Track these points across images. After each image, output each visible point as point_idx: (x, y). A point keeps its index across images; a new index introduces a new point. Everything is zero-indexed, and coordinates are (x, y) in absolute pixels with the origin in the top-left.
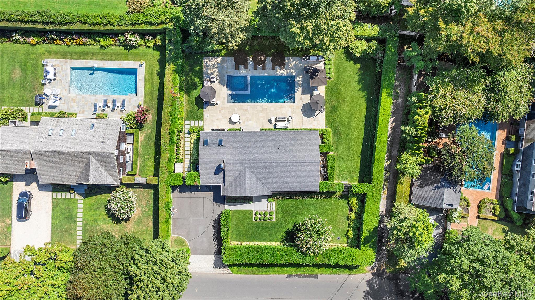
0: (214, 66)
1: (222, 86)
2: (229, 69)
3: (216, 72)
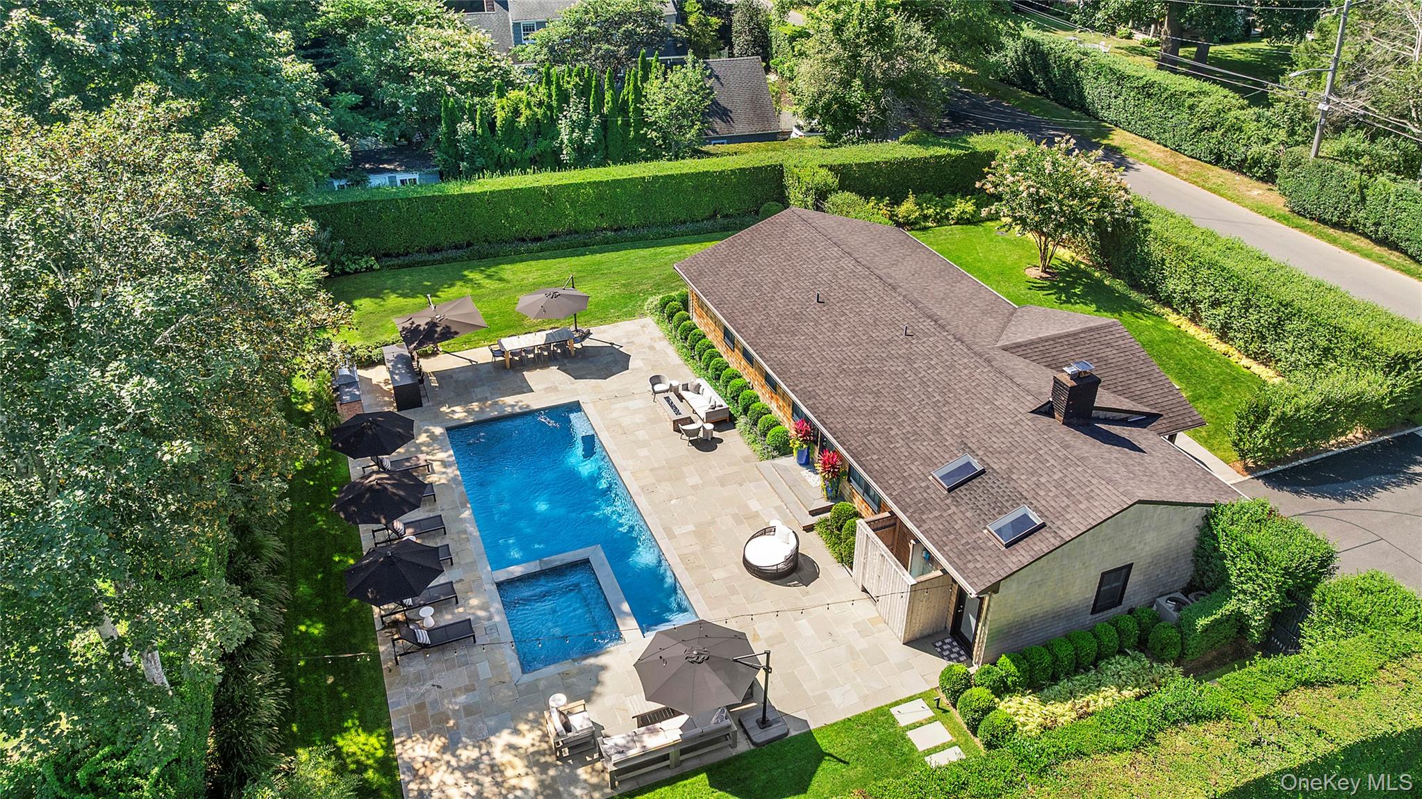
0: (474, 766)
1: (605, 677)
2: (474, 676)
3: (516, 740)
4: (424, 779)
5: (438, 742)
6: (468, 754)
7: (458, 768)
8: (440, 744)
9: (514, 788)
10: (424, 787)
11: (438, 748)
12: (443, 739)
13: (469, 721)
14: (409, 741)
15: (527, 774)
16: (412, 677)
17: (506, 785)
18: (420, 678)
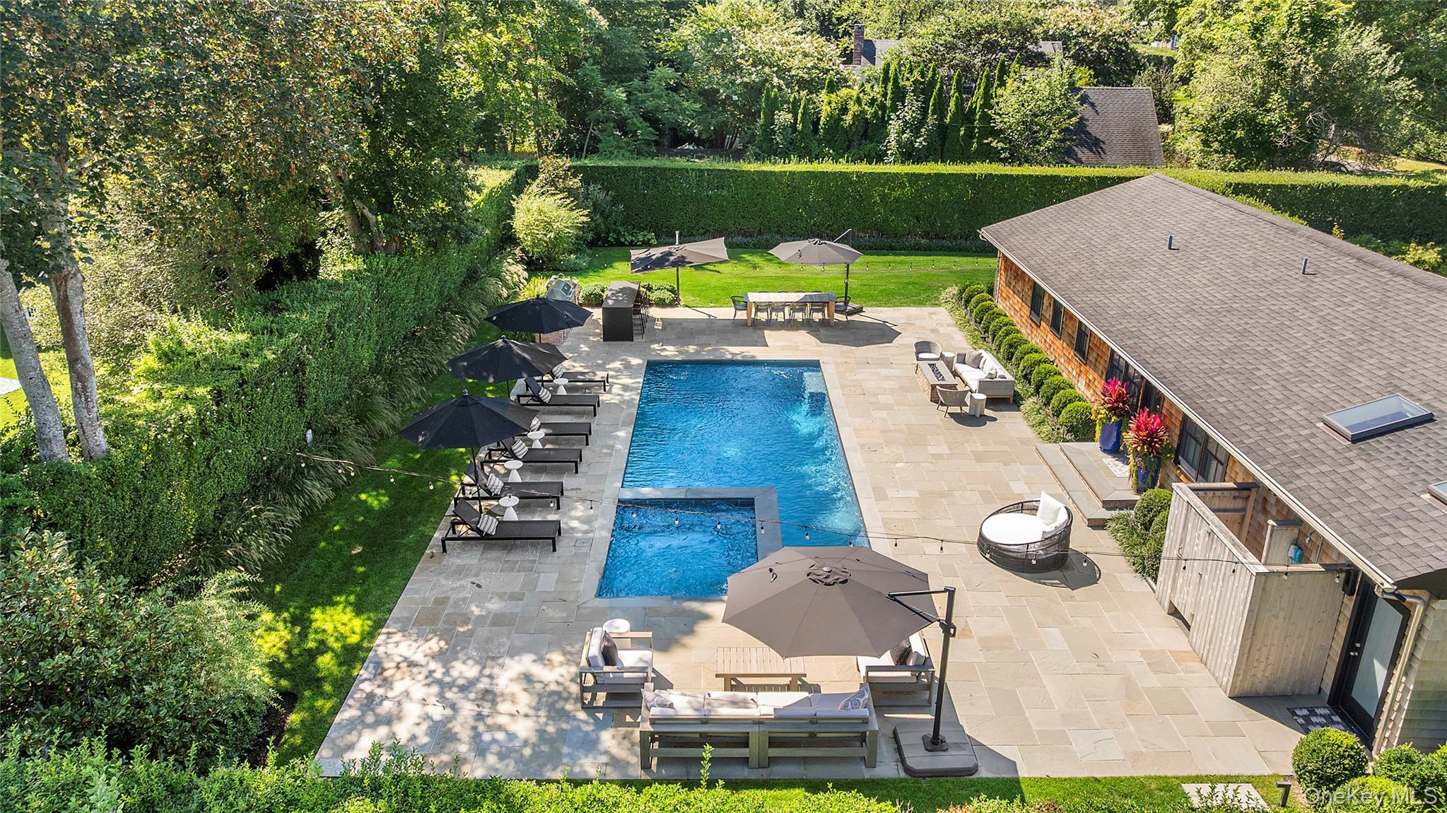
0: (462, 686)
2: (531, 584)
4: (387, 683)
5: (435, 644)
6: (465, 670)
7: (439, 682)
8: (436, 648)
9: (500, 728)
10: (380, 691)
11: (428, 652)
12: (442, 643)
13: (490, 630)
14: (400, 634)
15: (526, 716)
16: (454, 568)
17: (489, 721)
18: (460, 572)
